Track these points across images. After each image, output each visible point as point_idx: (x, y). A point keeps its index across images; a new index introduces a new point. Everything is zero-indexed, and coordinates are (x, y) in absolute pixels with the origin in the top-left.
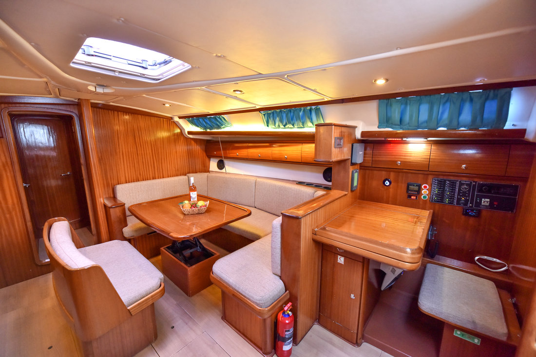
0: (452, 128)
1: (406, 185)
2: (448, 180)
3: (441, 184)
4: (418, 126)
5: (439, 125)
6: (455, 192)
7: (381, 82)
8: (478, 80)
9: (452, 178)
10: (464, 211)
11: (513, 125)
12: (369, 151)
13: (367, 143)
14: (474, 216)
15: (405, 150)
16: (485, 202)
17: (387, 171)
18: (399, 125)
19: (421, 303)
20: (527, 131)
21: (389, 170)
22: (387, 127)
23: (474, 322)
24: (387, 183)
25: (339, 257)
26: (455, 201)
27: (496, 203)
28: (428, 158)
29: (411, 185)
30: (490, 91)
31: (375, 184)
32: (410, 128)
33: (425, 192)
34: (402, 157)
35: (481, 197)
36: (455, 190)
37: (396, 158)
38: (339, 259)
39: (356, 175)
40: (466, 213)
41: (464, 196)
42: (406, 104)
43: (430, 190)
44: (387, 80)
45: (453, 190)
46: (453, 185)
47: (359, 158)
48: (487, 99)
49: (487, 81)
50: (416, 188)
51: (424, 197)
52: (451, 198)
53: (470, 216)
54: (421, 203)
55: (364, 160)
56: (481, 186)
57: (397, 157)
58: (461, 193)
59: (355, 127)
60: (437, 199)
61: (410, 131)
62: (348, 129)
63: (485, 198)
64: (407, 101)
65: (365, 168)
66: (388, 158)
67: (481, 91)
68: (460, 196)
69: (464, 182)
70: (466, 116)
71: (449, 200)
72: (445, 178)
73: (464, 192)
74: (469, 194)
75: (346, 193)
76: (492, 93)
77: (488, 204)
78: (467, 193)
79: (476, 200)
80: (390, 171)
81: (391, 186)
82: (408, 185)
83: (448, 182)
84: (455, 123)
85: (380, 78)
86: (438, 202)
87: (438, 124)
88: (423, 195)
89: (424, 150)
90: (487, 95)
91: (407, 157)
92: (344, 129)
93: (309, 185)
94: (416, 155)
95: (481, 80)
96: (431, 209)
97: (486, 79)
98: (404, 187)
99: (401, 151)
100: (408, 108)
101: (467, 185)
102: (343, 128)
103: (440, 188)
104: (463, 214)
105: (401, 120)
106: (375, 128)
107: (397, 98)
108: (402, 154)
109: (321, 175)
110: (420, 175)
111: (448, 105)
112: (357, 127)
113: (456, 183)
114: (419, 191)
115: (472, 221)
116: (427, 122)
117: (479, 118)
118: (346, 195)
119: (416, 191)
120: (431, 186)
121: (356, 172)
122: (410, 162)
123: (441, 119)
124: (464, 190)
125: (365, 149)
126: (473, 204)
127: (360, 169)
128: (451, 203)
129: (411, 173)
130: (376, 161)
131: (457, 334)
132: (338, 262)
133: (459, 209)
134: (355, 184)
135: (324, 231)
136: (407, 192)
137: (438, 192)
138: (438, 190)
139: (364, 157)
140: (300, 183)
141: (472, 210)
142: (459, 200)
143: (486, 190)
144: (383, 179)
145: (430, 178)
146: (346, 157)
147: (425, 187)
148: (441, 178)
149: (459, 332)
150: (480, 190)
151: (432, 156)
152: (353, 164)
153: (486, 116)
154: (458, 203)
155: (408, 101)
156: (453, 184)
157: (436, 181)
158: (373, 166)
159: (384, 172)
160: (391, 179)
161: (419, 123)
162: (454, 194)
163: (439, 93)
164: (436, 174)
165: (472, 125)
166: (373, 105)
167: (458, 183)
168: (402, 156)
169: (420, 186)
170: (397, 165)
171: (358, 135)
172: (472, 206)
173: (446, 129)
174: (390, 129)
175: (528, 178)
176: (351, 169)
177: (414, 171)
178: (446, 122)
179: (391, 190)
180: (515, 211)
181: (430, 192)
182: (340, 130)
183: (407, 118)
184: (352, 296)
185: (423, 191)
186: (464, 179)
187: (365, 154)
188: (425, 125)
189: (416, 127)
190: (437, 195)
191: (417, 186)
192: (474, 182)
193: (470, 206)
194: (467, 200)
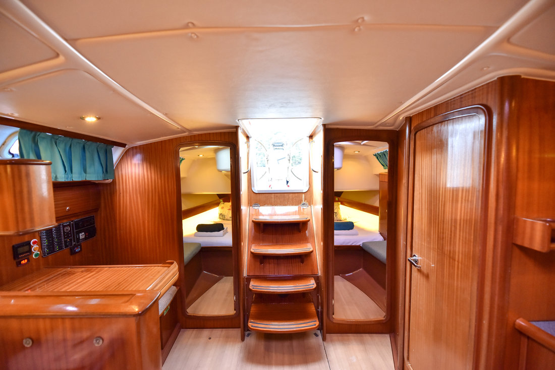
1: (12, 251)
3: (49, 233)
6: (61, 237)
10: (71, 251)
16: (82, 236)
26: (63, 245)
27: (87, 234)
33: (36, 248)
35: (78, 233)
36: (61, 234)
40: (72, 253)
41: (68, 237)
43: (39, 244)
46: (58, 230)
50: (25, 248)
51: (36, 255)
52: (60, 243)
53: (77, 253)
54: (34, 263)
56: (77, 224)
58: (66, 235)
60: (49, 251)
63: (81, 233)
68: (66, 238)
69: (65, 224)
71: (59, 247)
73: (68, 233)
74: (71, 234)
77: (84, 237)
79: (76, 237)
82: (15, 249)
83: (54, 229)
86: (51, 253)
88: (34, 254)
101: (69, 225)
103: (49, 238)
104: (70, 254)
113: (60, 227)
114: (29, 251)
115: (77, 257)
119: (25, 252)
120: (39, 239)
124: (67, 231)
126: (75, 242)
128: (61, 248)
133: (66, 250)
136: (15, 259)
137: (48, 243)
138: (48, 241)
141: (77, 247)
142: (66, 242)
147: (34, 242)
150: (77, 227)
154: (66, 246)
157: (44, 232)
162: (61, 239)
167: (62, 226)
169: (29, 244)
175: (98, 209)
180: (96, 235)
181: (41, 247)
185: (33, 249)
186: (65, 221)
190: (48, 246)
191: (26, 245)
192: (72, 221)
193: (75, 245)
194: (71, 240)
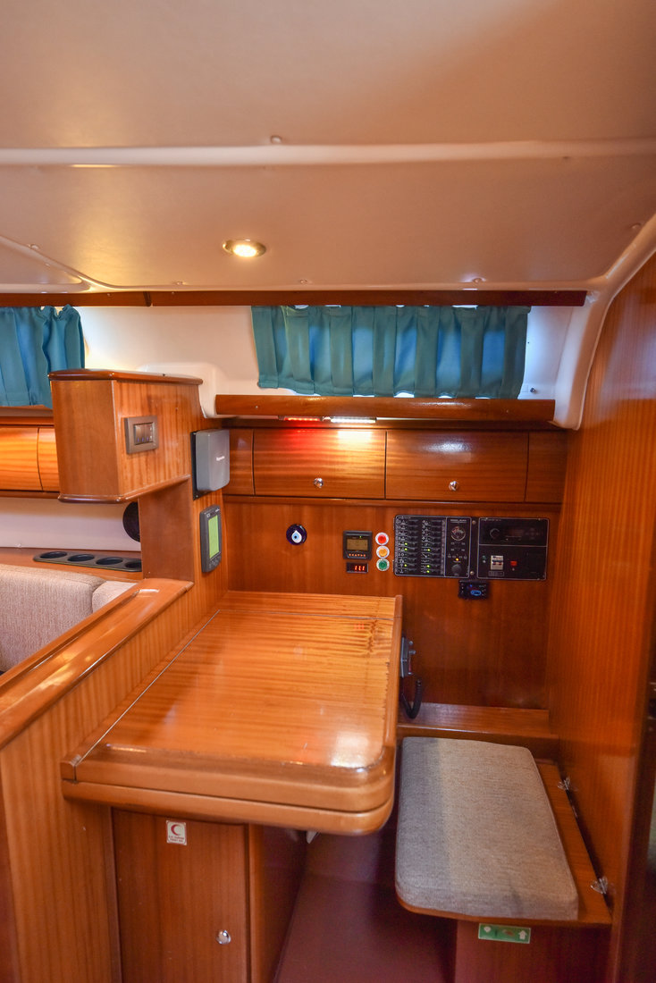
0: (425, 393)
1: (341, 538)
2: (426, 519)
3: (413, 528)
4: (354, 385)
5: (399, 385)
6: (440, 546)
7: (245, 251)
8: (469, 280)
9: (433, 513)
10: (460, 587)
11: (532, 390)
12: (244, 452)
13: (236, 427)
14: (480, 598)
15: (329, 447)
16: (496, 562)
17: (294, 504)
18: (309, 382)
19: (402, 884)
20: (557, 405)
21: (296, 501)
22: (280, 385)
23: (516, 898)
24: (297, 537)
25: (170, 824)
26: (443, 567)
27: (514, 563)
28: (381, 468)
29: (351, 537)
30: (491, 310)
31: (267, 541)
32: (336, 389)
33: (382, 551)
34: (324, 466)
35: (489, 552)
36: (440, 541)
37: (312, 469)
38: (170, 833)
39: (213, 525)
40: (465, 593)
41: (458, 553)
42: (321, 325)
43: (391, 546)
44: (262, 248)
45: (436, 543)
46: (436, 529)
47: (217, 475)
48: (486, 328)
49: (486, 284)
50: (363, 545)
51: (381, 564)
52: (436, 560)
53: (473, 598)
54: (377, 579)
55: (232, 476)
56: (487, 526)
57: (313, 466)
58: (452, 547)
59: (194, 384)
60: (409, 567)
61: (337, 399)
62: (172, 388)
63: (496, 554)
64: (321, 317)
65: (240, 499)
66: (294, 469)
67: (475, 306)
68: (452, 554)
69: (456, 521)
70: (450, 367)
71: (431, 567)
72: (419, 513)
73: (458, 545)
74: (467, 548)
75: (187, 585)
76: (494, 314)
77: (501, 567)
78: (463, 547)
79: (481, 560)
80: (301, 505)
81: (307, 543)
82: (346, 538)
83: (427, 524)
84: (430, 382)
85: (241, 240)
86: (411, 573)
87: (395, 382)
88: (379, 561)
89: (370, 447)
90: (486, 319)
91: (336, 467)
92: (155, 390)
93: (78, 559)
94: (355, 460)
95: (474, 281)
96: (399, 594)
97: (483, 280)
98: (335, 541)
99: (321, 450)
100: (327, 337)
101: (462, 526)
102: (152, 387)
103: (412, 540)
104: (460, 596)
105: (313, 369)
106: (249, 387)
107: (297, 307)
108: (324, 459)
109: (118, 524)
110: (369, 510)
111: (413, 334)
112: (200, 382)
113: (440, 524)
114: (370, 552)
115: (477, 608)
116: (370, 376)
117: (474, 372)
118: (186, 592)
119: (362, 552)
120: (393, 535)
121: (213, 515)
122: (343, 478)
123: (400, 371)
124: (458, 540)
125: (233, 446)
126: (475, 572)
127: (225, 502)
128: (435, 573)
129: (350, 506)
130: (264, 478)
131: (485, 934)
132: (169, 840)
133: (452, 584)
134: (214, 549)
135: (104, 764)
136: (345, 556)
137: (409, 550)
138: (409, 545)
139: (232, 468)
140: (49, 557)
141: (476, 586)
142: (450, 563)
143: (496, 534)
144: (287, 526)
145: (390, 514)
146: (175, 477)
147: (382, 539)
148: (412, 513)
149: (487, 929)
150: (486, 538)
151: (391, 461)
152: (199, 494)
153: (486, 368)
154: (449, 573)
155: (325, 317)
156: (435, 525)
157: (403, 524)
158: (257, 493)
159: (286, 508)
160: (306, 525)
161: (355, 379)
162: (440, 551)
163: (394, 304)
164: (402, 506)
165: (461, 390)
166: (240, 320)
167: (444, 523)
168: (326, 462)
169: (370, 539)
170: (315, 486)
171: (208, 408)
172: (475, 574)
173: (412, 396)
174: (290, 393)
175: (560, 504)
176: (196, 509)
177: (355, 502)
178: (413, 379)
179: (308, 554)
180: (545, 576)
181: (393, 552)
182: (144, 393)
183: (326, 364)
184: (224, 937)
185: (378, 551)
186: (456, 513)
187: (233, 459)
188: (368, 383)
189: (348, 387)
190: (408, 557)
191: (364, 538)
192: (474, 518)
193: (472, 577)
194: (464, 564)
